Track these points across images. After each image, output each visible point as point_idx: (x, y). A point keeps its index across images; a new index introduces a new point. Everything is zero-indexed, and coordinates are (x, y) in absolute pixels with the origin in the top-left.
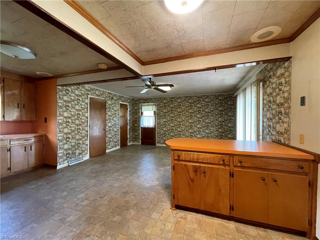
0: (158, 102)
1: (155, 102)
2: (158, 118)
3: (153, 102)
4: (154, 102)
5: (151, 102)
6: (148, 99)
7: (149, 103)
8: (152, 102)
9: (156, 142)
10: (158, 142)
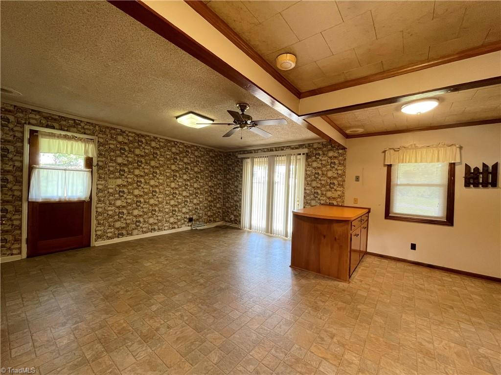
0: (101, 135)
1: (93, 134)
2: (100, 177)
3: (85, 133)
4: (87, 131)
5: (75, 130)
6: (66, 119)
7: (67, 130)
8: (79, 132)
9: (93, 237)
10: (99, 237)
